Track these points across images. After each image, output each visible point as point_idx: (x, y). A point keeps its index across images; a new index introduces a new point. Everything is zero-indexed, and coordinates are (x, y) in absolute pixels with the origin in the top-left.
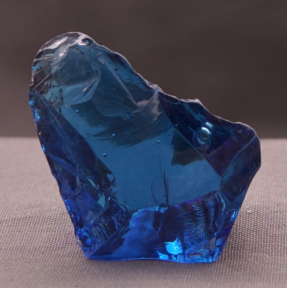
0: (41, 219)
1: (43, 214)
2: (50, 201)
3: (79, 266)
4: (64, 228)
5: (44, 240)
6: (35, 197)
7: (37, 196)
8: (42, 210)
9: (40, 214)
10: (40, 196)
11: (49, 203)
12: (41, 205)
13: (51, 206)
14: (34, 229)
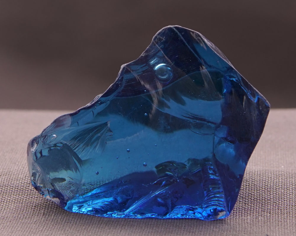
0: (9, 188)
1: (11, 183)
2: (17, 169)
3: (46, 231)
4: (31, 200)
5: (12, 211)
6: (3, 164)
7: (4, 164)
8: (9, 178)
9: (7, 183)
10: (8, 164)
11: (17, 170)
12: (8, 173)
13: (18, 175)
14: (2, 199)
